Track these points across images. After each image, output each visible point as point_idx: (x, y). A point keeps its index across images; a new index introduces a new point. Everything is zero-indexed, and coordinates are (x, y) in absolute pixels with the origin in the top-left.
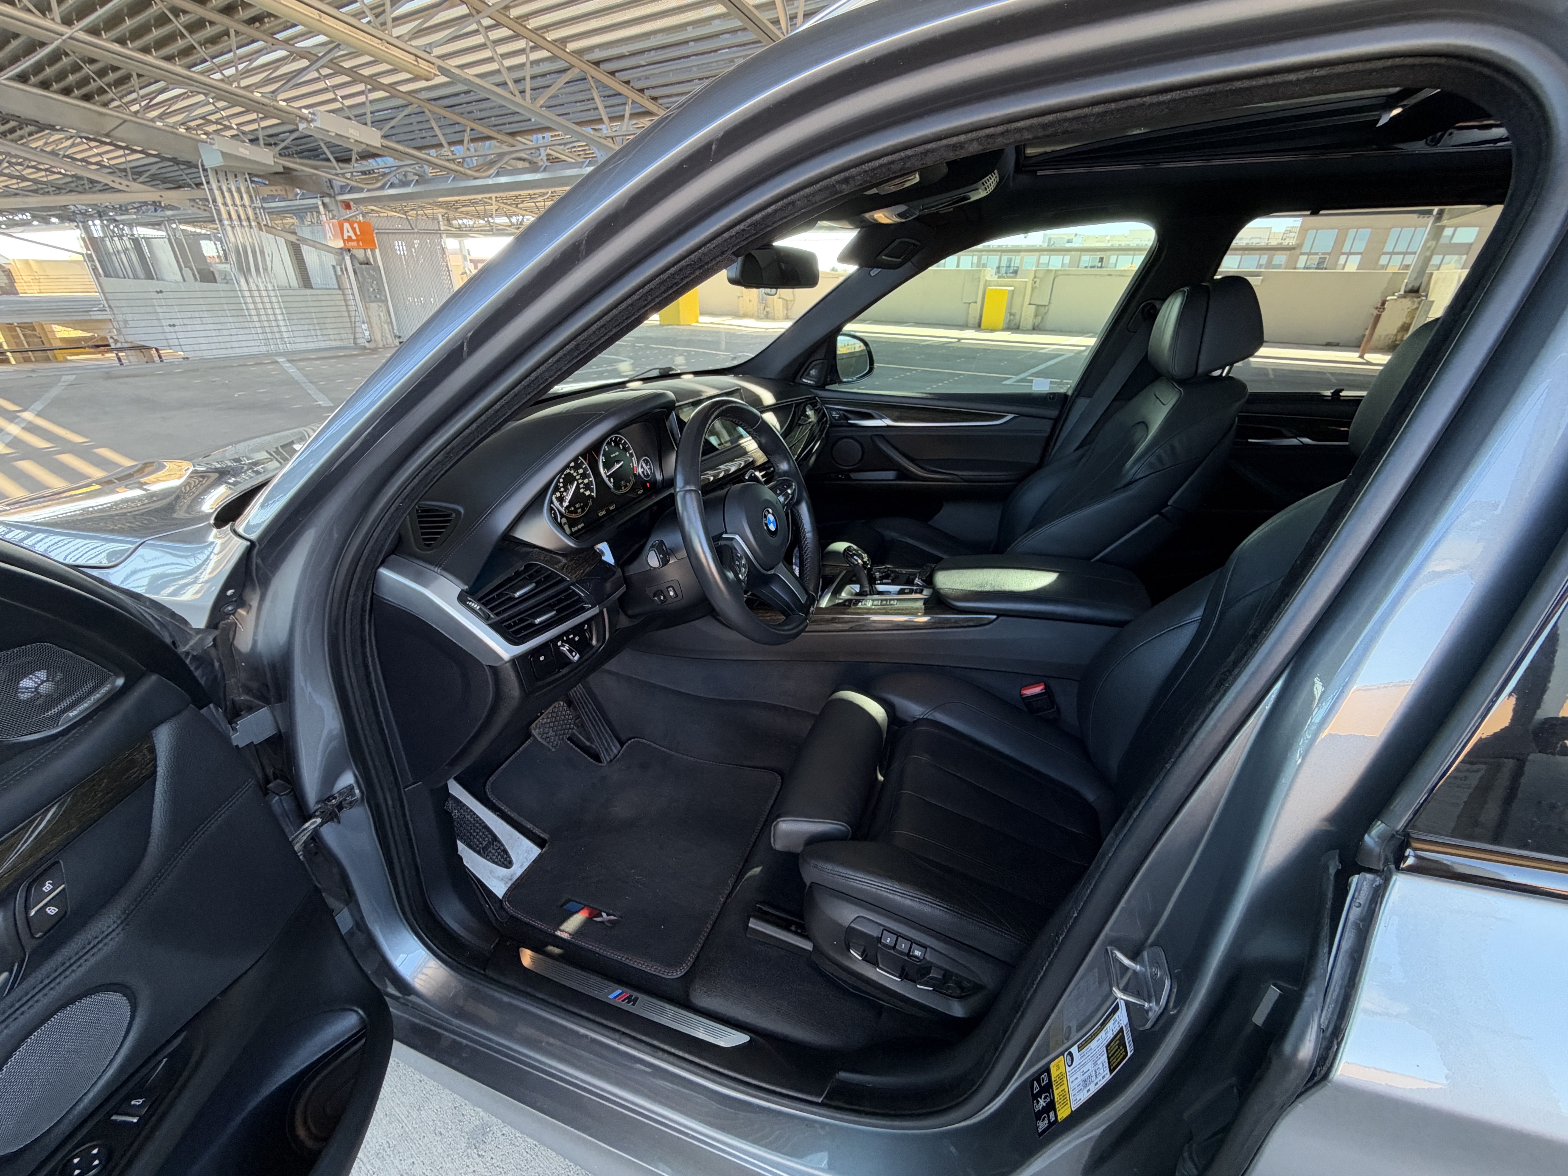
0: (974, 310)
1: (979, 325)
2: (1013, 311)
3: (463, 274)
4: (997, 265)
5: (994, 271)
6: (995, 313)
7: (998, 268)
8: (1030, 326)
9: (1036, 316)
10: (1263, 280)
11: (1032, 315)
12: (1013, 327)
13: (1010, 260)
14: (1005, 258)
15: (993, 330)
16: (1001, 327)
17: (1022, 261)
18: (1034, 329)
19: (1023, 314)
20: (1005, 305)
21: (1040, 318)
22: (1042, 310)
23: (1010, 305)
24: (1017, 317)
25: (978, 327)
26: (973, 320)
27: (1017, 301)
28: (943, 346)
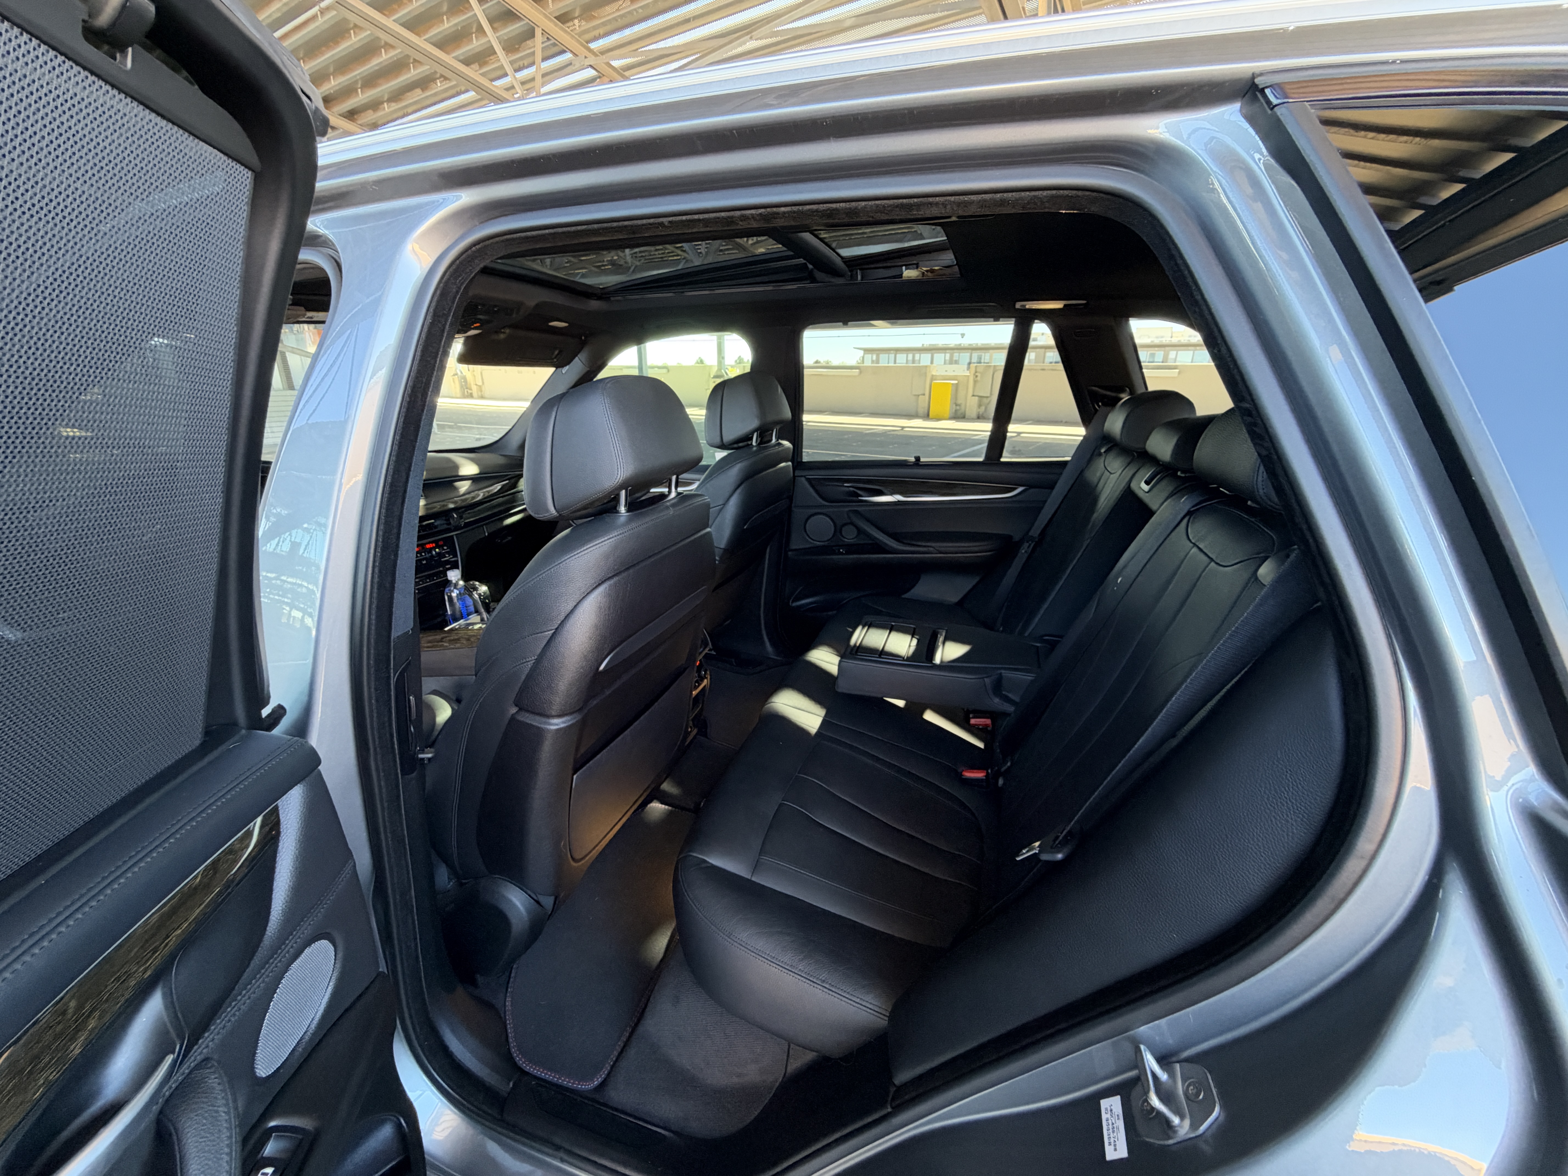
0: (923, 402)
1: (928, 415)
2: (959, 402)
3: (454, 375)
4: (968, 361)
5: (966, 366)
6: (942, 403)
7: (970, 363)
8: (974, 415)
9: (980, 406)
10: (1179, 373)
11: (976, 406)
12: (959, 416)
13: (980, 358)
14: (975, 355)
15: (938, 419)
16: (947, 415)
17: (991, 357)
18: (978, 418)
19: (968, 405)
20: (950, 396)
21: (983, 408)
22: (985, 401)
23: (955, 396)
24: (963, 407)
25: (927, 416)
26: (921, 411)
27: (961, 393)
28: (885, 434)
